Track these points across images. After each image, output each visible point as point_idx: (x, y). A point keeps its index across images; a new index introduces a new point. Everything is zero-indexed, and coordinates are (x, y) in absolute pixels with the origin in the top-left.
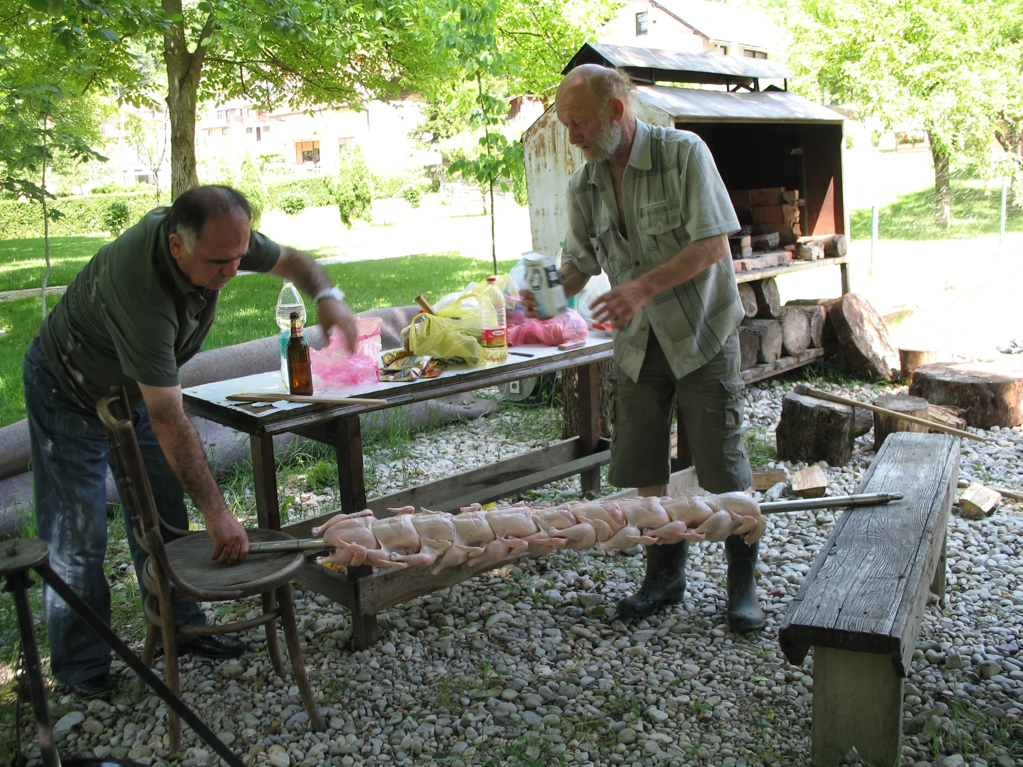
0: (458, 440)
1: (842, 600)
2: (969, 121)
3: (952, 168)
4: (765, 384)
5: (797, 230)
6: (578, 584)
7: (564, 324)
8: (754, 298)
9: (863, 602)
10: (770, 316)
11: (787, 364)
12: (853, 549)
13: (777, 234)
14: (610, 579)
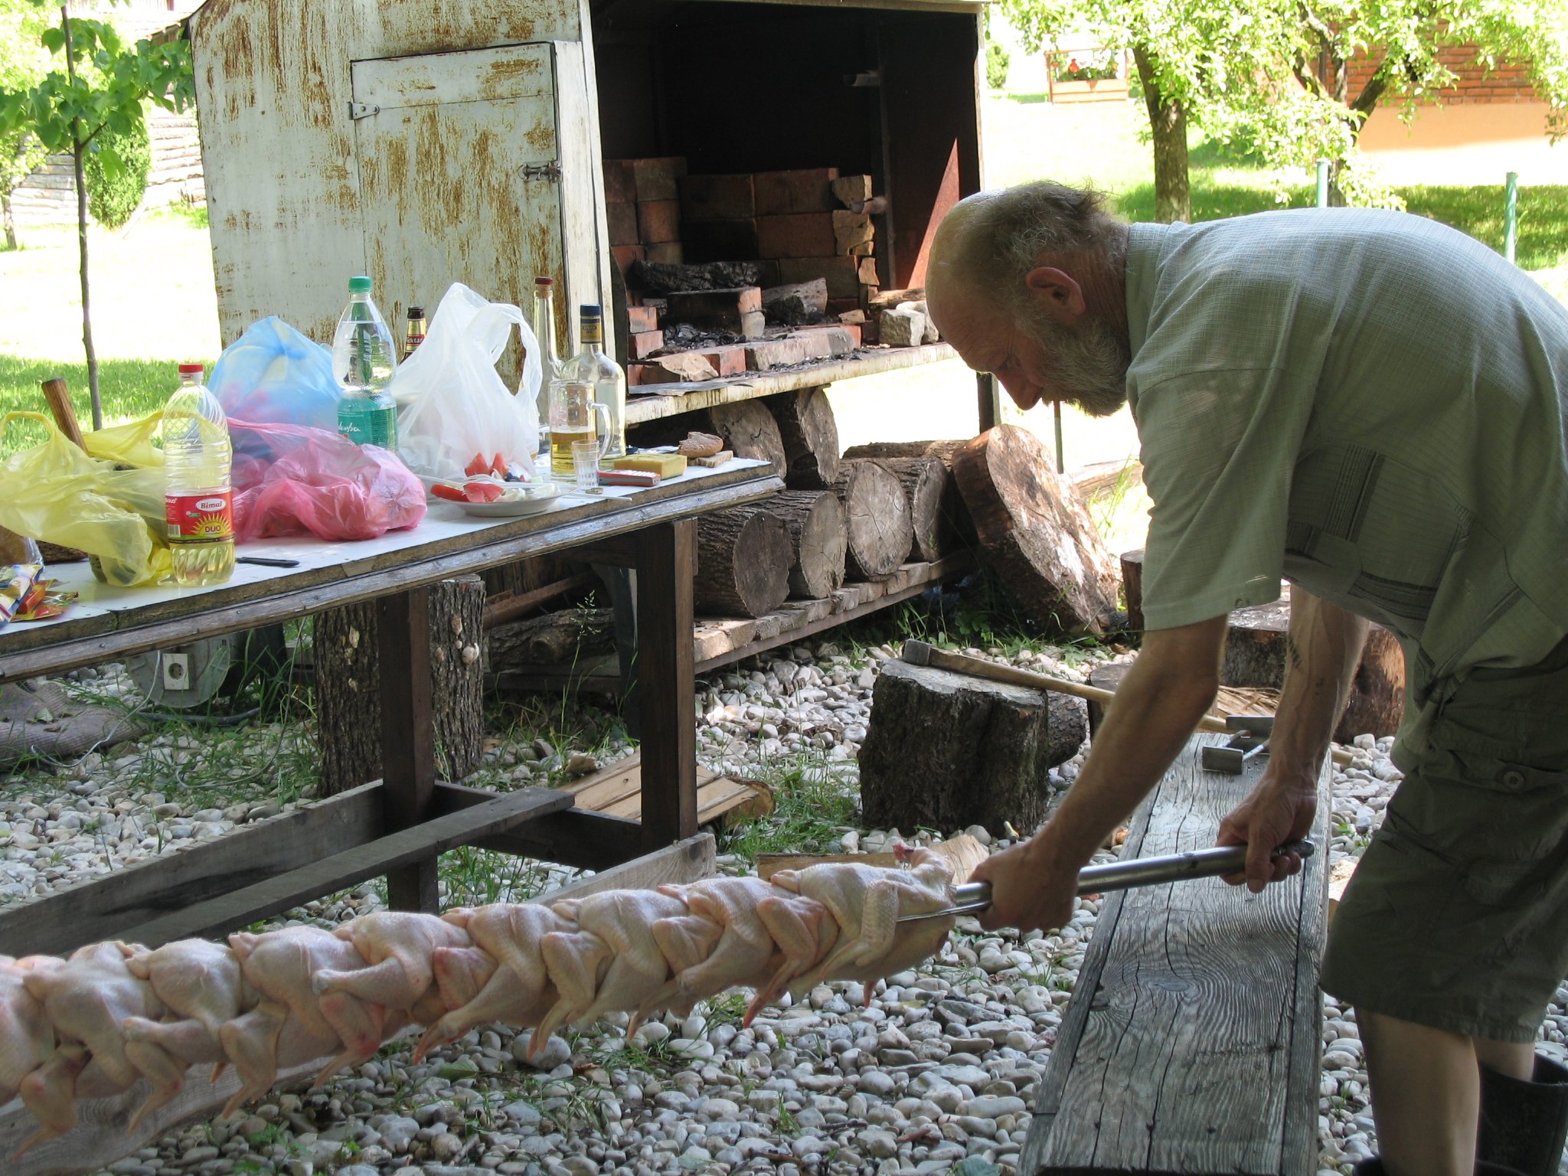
0: (38, 812)
1: (1150, 1106)
2: (1237, 23)
3: (1195, 137)
4: (805, 654)
5: (867, 274)
6: (421, 1149)
7: (367, 485)
8: (777, 440)
9: (1200, 1108)
10: (817, 484)
11: (856, 600)
12: (1144, 994)
13: (821, 284)
14: (501, 1129)
